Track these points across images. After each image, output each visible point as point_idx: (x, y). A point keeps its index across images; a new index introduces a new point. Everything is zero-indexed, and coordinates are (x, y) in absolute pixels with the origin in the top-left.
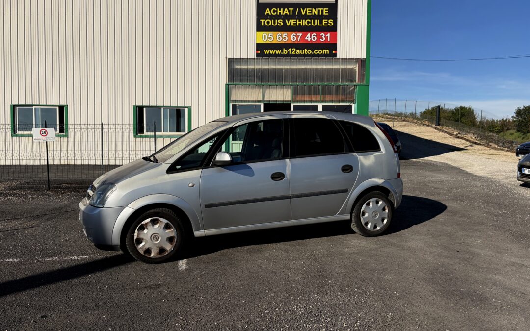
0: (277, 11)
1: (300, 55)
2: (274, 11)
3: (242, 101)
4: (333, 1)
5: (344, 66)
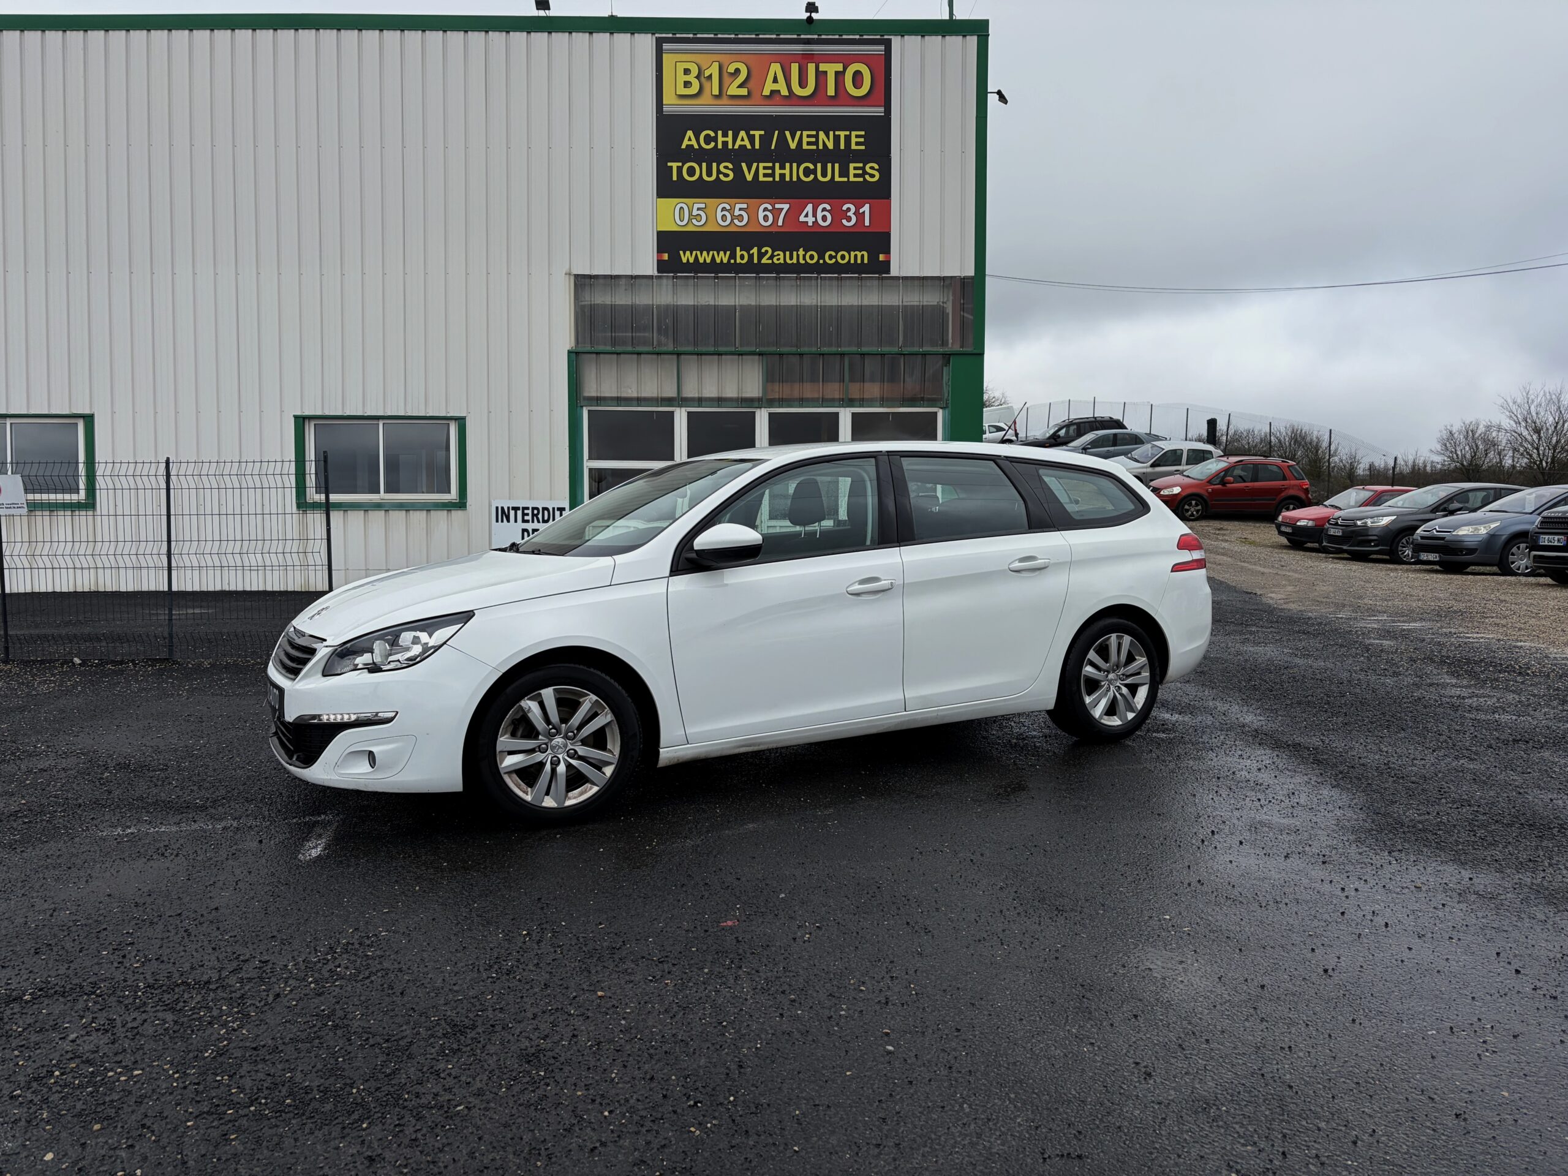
0: (716, 137)
1: (785, 268)
2: (708, 139)
3: (619, 400)
4: (879, 111)
5: (913, 299)
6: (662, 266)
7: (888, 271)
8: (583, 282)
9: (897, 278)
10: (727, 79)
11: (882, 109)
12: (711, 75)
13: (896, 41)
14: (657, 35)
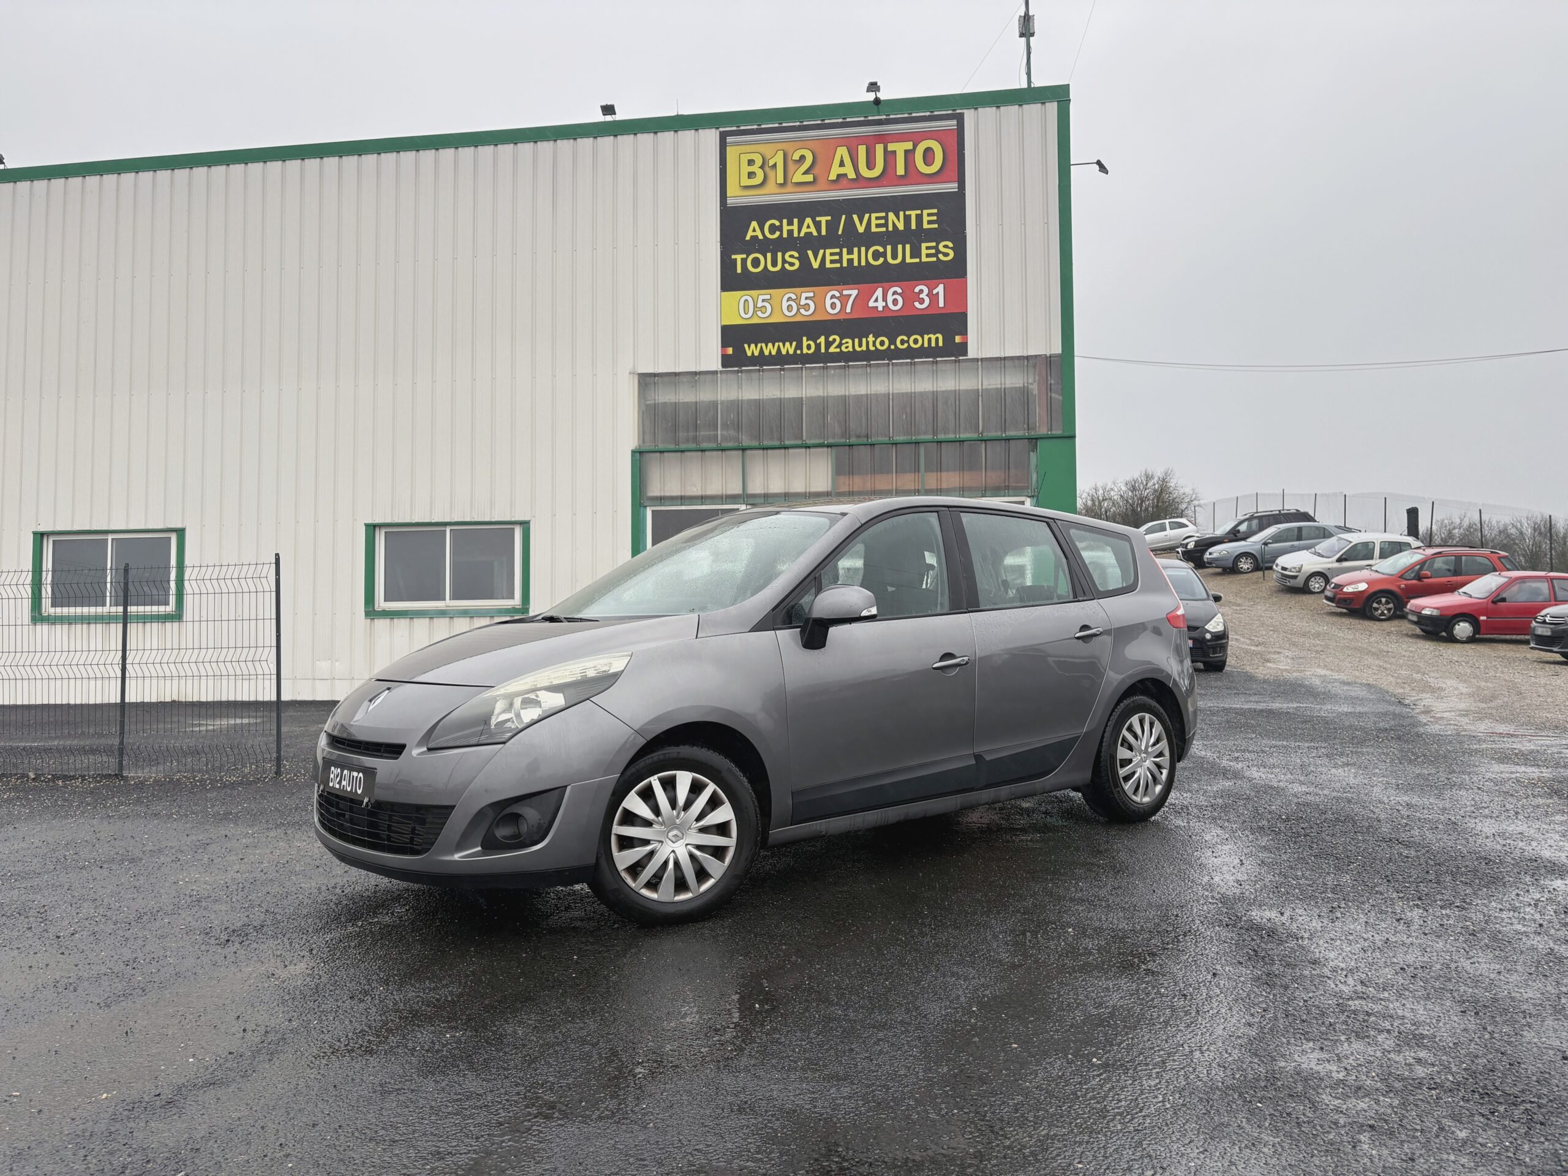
0: (781, 226)
1: (854, 356)
2: (773, 228)
3: (682, 499)
4: (953, 187)
5: (992, 381)
6: (726, 361)
7: (965, 353)
8: (647, 381)
9: (977, 360)
10: (791, 167)
11: (956, 185)
12: (776, 164)
13: (969, 115)
14: (721, 129)
